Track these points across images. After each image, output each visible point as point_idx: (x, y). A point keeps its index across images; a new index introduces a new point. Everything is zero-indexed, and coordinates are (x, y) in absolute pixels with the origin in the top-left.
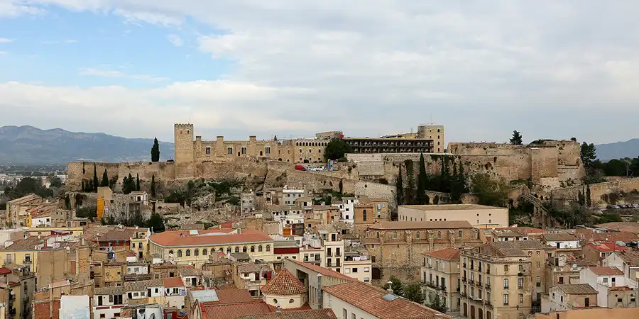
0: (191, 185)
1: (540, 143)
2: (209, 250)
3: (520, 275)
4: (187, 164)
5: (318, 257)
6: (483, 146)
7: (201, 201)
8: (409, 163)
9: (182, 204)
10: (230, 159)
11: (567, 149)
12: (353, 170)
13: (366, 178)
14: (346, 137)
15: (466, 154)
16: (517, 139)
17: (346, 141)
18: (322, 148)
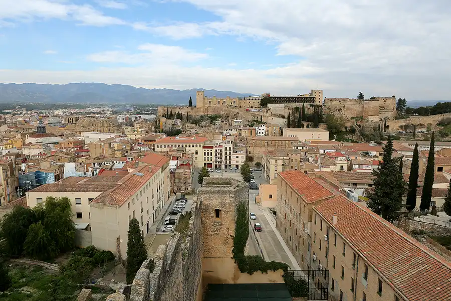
0: (202, 117)
1: (373, 99)
2: (177, 145)
3: (283, 165)
4: (201, 108)
5: (221, 151)
6: (339, 100)
7: (203, 124)
8: (297, 109)
9: (196, 125)
10: (218, 106)
11: (388, 102)
12: (268, 111)
13: (275, 115)
14: (271, 96)
15: (329, 104)
16: (361, 97)
17: (271, 98)
18: (259, 101)
